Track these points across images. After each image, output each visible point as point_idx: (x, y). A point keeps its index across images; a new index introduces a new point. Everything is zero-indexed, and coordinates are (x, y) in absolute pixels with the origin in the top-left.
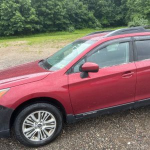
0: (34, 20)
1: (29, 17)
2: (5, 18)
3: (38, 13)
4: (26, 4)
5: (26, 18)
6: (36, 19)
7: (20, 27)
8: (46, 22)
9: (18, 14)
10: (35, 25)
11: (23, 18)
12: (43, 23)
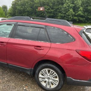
0: (80, 15)
1: (77, 12)
2: (64, 12)
3: (84, 10)
4: (78, 4)
5: (75, 13)
6: (82, 14)
7: (70, 18)
8: (88, 17)
9: (71, 10)
10: (80, 18)
11: (73, 13)
12: (86, 17)
